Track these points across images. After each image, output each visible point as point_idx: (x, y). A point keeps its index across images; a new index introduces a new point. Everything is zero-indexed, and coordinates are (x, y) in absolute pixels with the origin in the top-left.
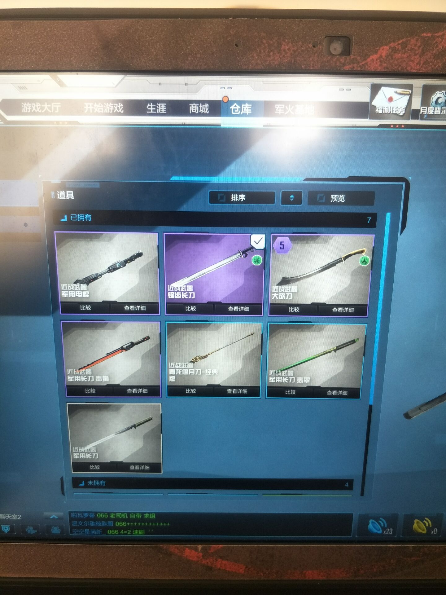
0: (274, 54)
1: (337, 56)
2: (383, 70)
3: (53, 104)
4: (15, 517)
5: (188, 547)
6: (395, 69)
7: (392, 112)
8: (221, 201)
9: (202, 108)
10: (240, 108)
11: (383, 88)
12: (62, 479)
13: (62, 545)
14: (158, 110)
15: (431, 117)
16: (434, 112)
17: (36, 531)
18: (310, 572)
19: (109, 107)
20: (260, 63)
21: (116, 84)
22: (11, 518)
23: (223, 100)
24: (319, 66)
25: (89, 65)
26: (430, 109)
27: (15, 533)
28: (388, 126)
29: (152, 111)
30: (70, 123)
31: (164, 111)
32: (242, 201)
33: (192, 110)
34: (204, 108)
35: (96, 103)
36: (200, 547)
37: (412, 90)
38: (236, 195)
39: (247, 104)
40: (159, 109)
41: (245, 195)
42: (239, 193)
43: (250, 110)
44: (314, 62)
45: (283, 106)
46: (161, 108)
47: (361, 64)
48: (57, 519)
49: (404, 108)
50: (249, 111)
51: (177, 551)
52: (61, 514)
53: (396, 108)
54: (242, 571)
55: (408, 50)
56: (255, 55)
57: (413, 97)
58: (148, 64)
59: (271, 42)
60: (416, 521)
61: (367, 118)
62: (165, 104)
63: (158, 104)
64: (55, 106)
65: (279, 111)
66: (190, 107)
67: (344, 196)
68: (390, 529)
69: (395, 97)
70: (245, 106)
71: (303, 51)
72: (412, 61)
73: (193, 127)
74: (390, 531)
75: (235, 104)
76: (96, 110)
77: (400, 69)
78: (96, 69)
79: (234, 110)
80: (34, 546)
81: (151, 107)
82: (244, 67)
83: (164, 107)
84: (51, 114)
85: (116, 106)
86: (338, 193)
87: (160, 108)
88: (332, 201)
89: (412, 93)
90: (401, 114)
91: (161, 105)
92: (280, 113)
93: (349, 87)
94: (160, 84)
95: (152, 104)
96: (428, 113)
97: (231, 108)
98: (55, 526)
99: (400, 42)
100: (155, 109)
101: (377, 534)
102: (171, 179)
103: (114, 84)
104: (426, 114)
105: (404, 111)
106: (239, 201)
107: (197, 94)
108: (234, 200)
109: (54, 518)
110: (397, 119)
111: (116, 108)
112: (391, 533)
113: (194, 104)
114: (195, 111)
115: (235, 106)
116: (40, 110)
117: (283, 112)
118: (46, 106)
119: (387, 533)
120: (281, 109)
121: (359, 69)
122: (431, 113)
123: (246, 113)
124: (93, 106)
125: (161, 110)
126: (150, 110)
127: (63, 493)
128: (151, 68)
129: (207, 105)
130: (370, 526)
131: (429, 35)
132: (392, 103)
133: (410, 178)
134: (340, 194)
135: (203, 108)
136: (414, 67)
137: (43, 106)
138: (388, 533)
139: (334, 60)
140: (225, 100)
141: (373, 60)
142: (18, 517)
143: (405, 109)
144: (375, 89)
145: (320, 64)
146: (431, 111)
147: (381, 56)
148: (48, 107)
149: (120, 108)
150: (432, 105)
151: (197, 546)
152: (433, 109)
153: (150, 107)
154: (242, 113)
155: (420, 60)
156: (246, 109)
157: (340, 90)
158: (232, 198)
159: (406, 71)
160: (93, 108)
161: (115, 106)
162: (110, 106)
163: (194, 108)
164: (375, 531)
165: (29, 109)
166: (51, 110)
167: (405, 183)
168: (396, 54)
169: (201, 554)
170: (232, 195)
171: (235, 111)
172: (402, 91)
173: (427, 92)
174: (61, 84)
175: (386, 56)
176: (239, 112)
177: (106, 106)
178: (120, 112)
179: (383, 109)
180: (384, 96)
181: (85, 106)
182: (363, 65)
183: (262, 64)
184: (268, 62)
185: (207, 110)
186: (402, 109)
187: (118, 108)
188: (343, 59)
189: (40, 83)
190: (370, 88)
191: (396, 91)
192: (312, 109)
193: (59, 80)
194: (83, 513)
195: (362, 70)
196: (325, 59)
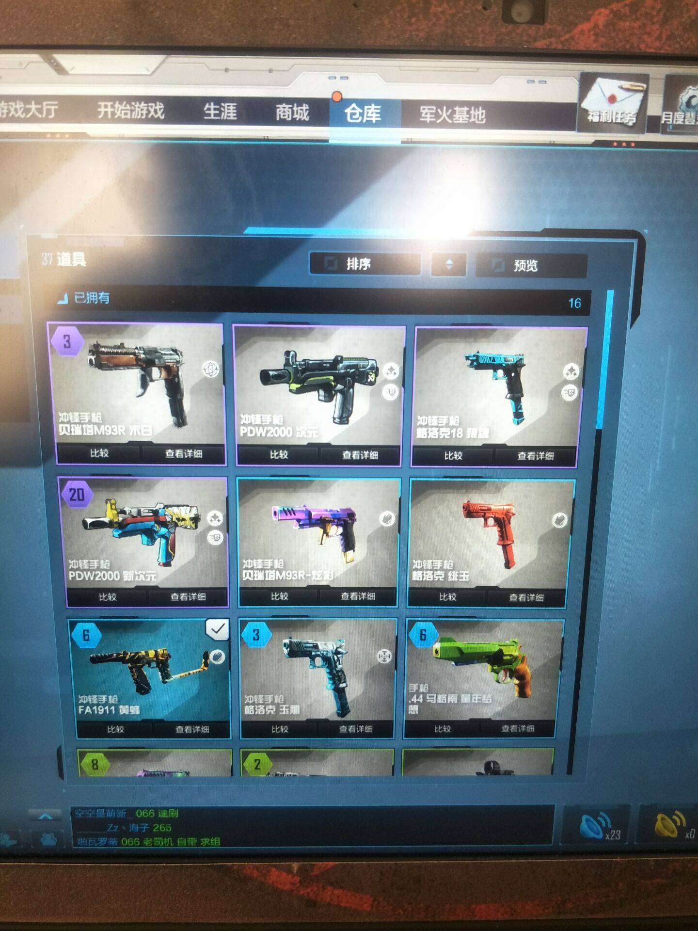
0: (418, 20)
1: (524, 25)
2: (600, 49)
3: (45, 103)
5: (275, 866)
6: (620, 47)
7: (616, 120)
8: (330, 268)
9: (297, 111)
10: (361, 111)
11: (600, 80)
12: (59, 751)
14: (223, 114)
15: (679, 129)
16: (684, 122)
17: (15, 842)
18: (483, 906)
19: (139, 110)
20: (395, 35)
21: (152, 70)
23: (332, 98)
24: (493, 41)
25: (105, 37)
26: (678, 116)
28: (608, 144)
29: (212, 115)
30: (74, 135)
31: (234, 117)
32: (365, 269)
33: (280, 115)
34: (301, 111)
35: (117, 103)
36: (295, 866)
37: (647, 84)
38: (356, 258)
39: (373, 105)
40: (224, 112)
41: (370, 260)
42: (360, 256)
43: (379, 115)
44: (486, 34)
45: (433, 109)
46: (229, 111)
47: (563, 39)
48: (52, 820)
49: (634, 113)
50: (376, 117)
51: (256, 873)
52: (58, 811)
53: (622, 114)
54: (368, 907)
55: (642, 16)
56: (386, 22)
57: (650, 95)
58: (205, 36)
60: (659, 817)
61: (573, 129)
62: (235, 104)
63: (223, 104)
64: (49, 107)
65: (426, 118)
66: (278, 110)
67: (537, 262)
68: (617, 831)
69: (620, 95)
70: (370, 109)
71: (465, 16)
72: (649, 34)
73: (282, 143)
74: (616, 835)
75: (354, 105)
76: (118, 114)
77: (628, 46)
78: (118, 44)
79: (352, 114)
80: (11, 867)
81: (211, 109)
82: (369, 43)
83: (234, 109)
84: (41, 121)
85: (151, 107)
86: (527, 256)
87: (227, 111)
88: (516, 270)
89: (647, 89)
90: (631, 124)
91: (228, 106)
92: (428, 120)
93: (544, 78)
94: (226, 70)
95: (212, 103)
96: (674, 123)
97: (346, 111)
98: (48, 833)
99: (628, 1)
100: (217, 112)
101: (594, 839)
102: (246, 232)
103: (148, 70)
104: (671, 124)
105: (635, 119)
106: (360, 269)
107: (289, 86)
108: (351, 268)
109: (45, 819)
110: (623, 132)
111: (152, 110)
112: (618, 837)
113: (284, 105)
114: (286, 117)
115: (354, 109)
116: (22, 113)
117: (434, 120)
118: (33, 106)
119: (611, 839)
120: (431, 114)
121: (560, 47)
122: (680, 122)
123: (372, 121)
124: (112, 106)
125: (229, 115)
126: (209, 115)
127: (61, 775)
128: (212, 44)
129: (305, 107)
130: (584, 826)
132: (615, 105)
133: (645, 232)
134: (529, 259)
135: (299, 111)
136: (650, 45)
137: (27, 106)
138: (614, 837)
139: (519, 31)
140: (337, 99)
141: (582, 32)
143: (635, 116)
144: (586, 82)
145: (494, 37)
146: (679, 118)
147: (596, 26)
148: (37, 109)
149: (158, 110)
150: (680, 109)
151: (291, 864)
152: (683, 116)
153: (209, 109)
154: (364, 121)
155: (661, 32)
156: (372, 113)
157: (528, 82)
158: (349, 264)
159: (638, 51)
160: (113, 110)
161: (150, 108)
162: (143, 108)
163: (284, 112)
164: (592, 835)
165: (5, 111)
166: (41, 113)
167: (637, 240)
168: (622, 24)
169: (297, 879)
170: (349, 258)
171: (354, 117)
172: (632, 85)
173: (673, 87)
174: (60, 70)
175: (604, 26)
176: (361, 118)
177: (135, 107)
178: (158, 118)
179: (600, 116)
180: (602, 94)
181: (100, 106)
182: (567, 40)
183: (398, 36)
184: (409, 33)
185: (306, 114)
186: (631, 115)
187: (156, 111)
188: (532, 30)
189: (24, 67)
190: (579, 79)
191: (622, 85)
192: (482, 114)
193: (54, 62)
194: (95, 809)
195: (565, 48)
196: (503, 30)
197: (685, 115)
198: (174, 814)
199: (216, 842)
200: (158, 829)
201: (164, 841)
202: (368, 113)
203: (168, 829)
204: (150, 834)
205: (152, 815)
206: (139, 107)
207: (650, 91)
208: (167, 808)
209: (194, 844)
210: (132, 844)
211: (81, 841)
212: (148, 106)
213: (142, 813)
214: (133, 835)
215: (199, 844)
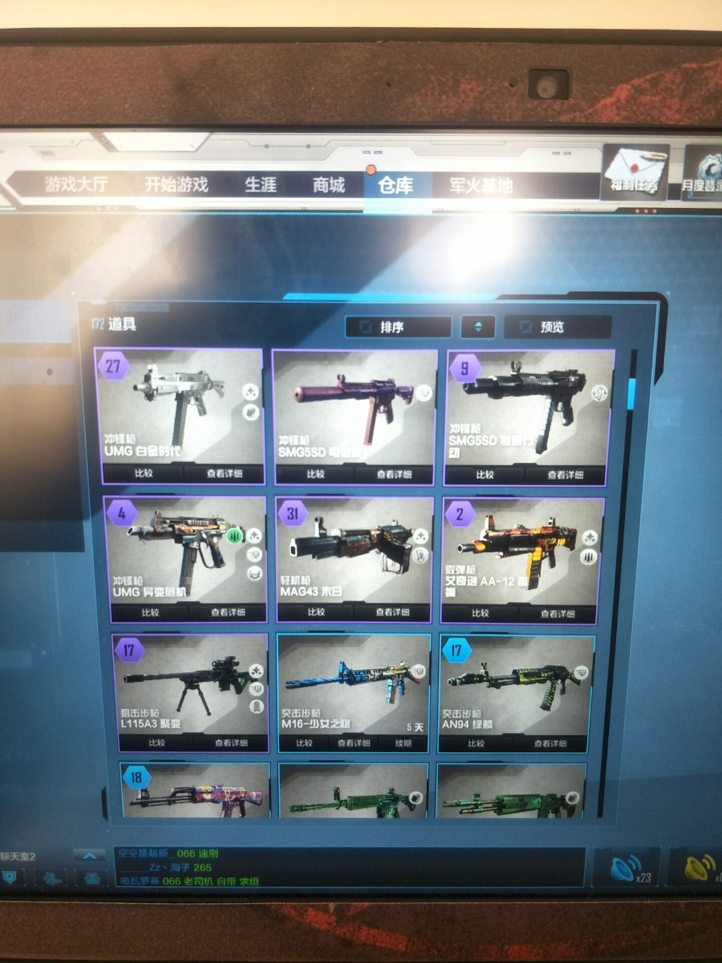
0: (448, 97)
1: (550, 101)
2: (623, 122)
3: (95, 178)
4: (25, 857)
5: (312, 906)
6: (642, 119)
7: (638, 188)
8: (365, 332)
9: (333, 183)
10: (394, 183)
11: (622, 151)
12: (104, 792)
13: (103, 904)
14: (263, 187)
15: (699, 196)
16: (704, 189)
17: (60, 881)
18: (516, 947)
19: (185, 184)
20: (426, 112)
21: (196, 146)
22: (20, 858)
23: (366, 172)
24: (520, 116)
25: (153, 116)
26: (698, 184)
27: (25, 885)
28: (631, 211)
29: (253, 188)
30: (122, 208)
31: (274, 190)
32: (398, 332)
33: (317, 187)
34: (337, 184)
35: (164, 177)
36: (332, 906)
37: (668, 154)
38: (389, 322)
39: (405, 177)
40: (264, 185)
41: (403, 323)
42: (393, 320)
43: (411, 187)
44: (512, 109)
45: (462, 181)
46: (269, 184)
47: (586, 113)
48: (96, 860)
49: (656, 181)
50: (409, 189)
51: (293, 913)
52: (102, 851)
53: (644, 182)
54: (402, 947)
55: (662, 90)
56: (418, 100)
57: (671, 164)
58: (247, 115)
59: (444, 80)
60: (689, 860)
61: (597, 198)
62: (275, 178)
63: (263, 178)
64: (99, 182)
65: (456, 188)
66: (315, 183)
67: (563, 323)
68: (648, 874)
69: (642, 164)
70: (402, 181)
71: (493, 93)
72: (669, 107)
73: (319, 214)
74: (647, 878)
75: (387, 178)
76: (164, 188)
77: (648, 119)
78: (165, 123)
79: (385, 186)
80: (56, 905)
81: (252, 183)
82: (401, 119)
83: (274, 183)
84: (92, 194)
85: (196, 181)
86: (553, 318)
87: (267, 185)
88: (542, 332)
89: (668, 158)
90: (652, 192)
91: (268, 180)
92: (458, 191)
93: (568, 150)
94: (267, 146)
95: (253, 178)
96: (695, 190)
97: (379, 183)
98: (92, 872)
99: (648, 77)
100: (258, 186)
101: (626, 882)
102: (284, 298)
103: (193, 147)
104: (692, 192)
105: (656, 187)
106: (393, 331)
107: (325, 161)
108: (385, 331)
109: (90, 859)
110: (647, 200)
111: (196, 185)
112: (648, 880)
113: (321, 178)
114: (323, 190)
115: (387, 181)
116: (74, 188)
117: (463, 190)
118: (84, 181)
119: (642, 881)
120: (461, 185)
121: (584, 120)
122: (700, 189)
123: (404, 192)
124: (159, 181)
125: (269, 188)
126: (250, 188)
127: (105, 815)
128: (253, 121)
129: (341, 180)
130: (614, 868)
131: (694, 65)
132: (638, 173)
133: (668, 294)
134: (555, 321)
135: (336, 184)
136: (672, 118)
137: (79, 181)
138: (645, 880)
139: (544, 106)
140: (371, 172)
141: (605, 106)
142: (30, 857)
143: (657, 184)
144: (610, 153)
145: (521, 112)
146: (699, 185)
147: (618, 100)
148: (88, 184)
149: (202, 184)
150: (700, 176)
151: (327, 905)
152: (703, 183)
153: (250, 183)
154: (397, 192)
155: (681, 106)
156: (405, 185)
157: (554, 153)
158: (383, 328)
159: (659, 123)
160: (159, 184)
161: (194, 182)
162: (188, 182)
163: (321, 185)
164: (623, 877)
165: (58, 186)
166: (92, 187)
167: (659, 302)
168: (642, 97)
169: (334, 918)
170: (383, 323)
171: (387, 188)
172: (652, 155)
173: (693, 156)
174: (109, 147)
175: (626, 101)
176: (394, 190)
177: (180, 182)
178: (202, 191)
179: (622, 184)
180: (624, 164)
181: (147, 181)
182: (590, 114)
183: (429, 113)
184: (439, 110)
185: (342, 186)
186: (653, 183)
187: (200, 185)
188: (557, 105)
189: (75, 144)
190: (602, 150)
191: (643, 155)
192: (510, 184)
193: (105, 140)
194: (138, 849)
195: (589, 121)
196: (529, 106)
197: (705, 183)
198: (214, 854)
199: (255, 881)
200: (199, 868)
201: (204, 880)
202: (400, 184)
203: (209, 869)
204: (191, 874)
205: (192, 855)
206: (184, 182)
207: (671, 160)
208: (208, 849)
209: (233, 883)
210: (173, 884)
211: (124, 880)
212: (193, 181)
213: (183, 853)
214: (174, 875)
215: (238, 883)
